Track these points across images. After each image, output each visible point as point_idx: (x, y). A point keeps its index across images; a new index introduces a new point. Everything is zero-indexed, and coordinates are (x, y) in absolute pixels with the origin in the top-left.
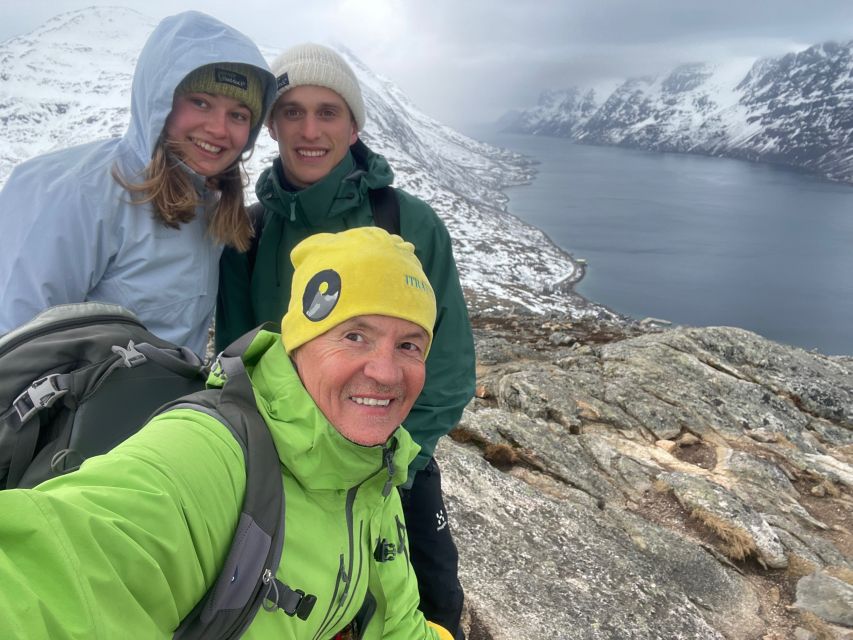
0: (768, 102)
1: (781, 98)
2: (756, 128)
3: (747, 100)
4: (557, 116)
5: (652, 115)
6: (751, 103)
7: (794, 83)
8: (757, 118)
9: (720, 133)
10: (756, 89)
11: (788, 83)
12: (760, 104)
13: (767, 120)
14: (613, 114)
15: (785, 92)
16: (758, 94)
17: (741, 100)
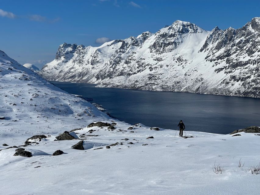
0: (225, 59)
1: (233, 56)
2: (222, 75)
3: (210, 58)
4: (73, 68)
5: (148, 67)
6: (214, 60)
7: (239, 47)
8: (222, 69)
9: (199, 79)
10: (214, 51)
11: (235, 47)
12: (220, 60)
13: (228, 70)
14: (118, 67)
15: (235, 53)
16: (217, 54)
17: (206, 58)
